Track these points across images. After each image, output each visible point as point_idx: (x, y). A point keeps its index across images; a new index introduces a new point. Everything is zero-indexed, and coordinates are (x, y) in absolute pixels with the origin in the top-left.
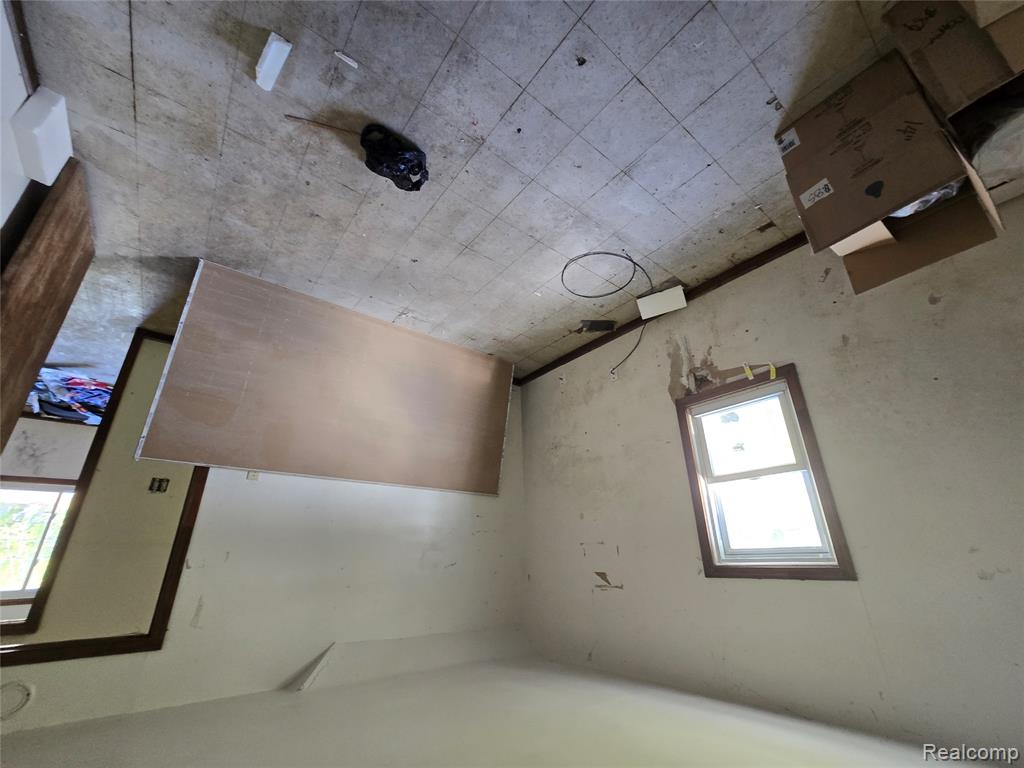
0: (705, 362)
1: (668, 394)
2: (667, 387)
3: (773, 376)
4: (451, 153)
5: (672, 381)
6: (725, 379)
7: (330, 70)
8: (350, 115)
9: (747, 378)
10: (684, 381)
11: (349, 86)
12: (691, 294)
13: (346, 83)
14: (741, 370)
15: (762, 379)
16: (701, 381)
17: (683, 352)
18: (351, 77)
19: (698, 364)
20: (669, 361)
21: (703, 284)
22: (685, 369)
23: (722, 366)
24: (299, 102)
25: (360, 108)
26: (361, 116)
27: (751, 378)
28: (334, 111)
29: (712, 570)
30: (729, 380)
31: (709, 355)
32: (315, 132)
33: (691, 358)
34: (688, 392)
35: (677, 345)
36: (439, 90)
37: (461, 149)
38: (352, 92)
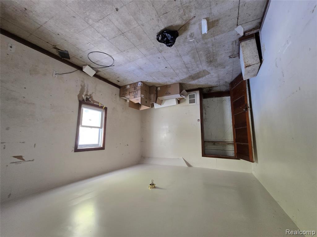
0: (91, 95)
1: (77, 97)
2: (77, 95)
3: (103, 108)
4: (161, 46)
5: (80, 94)
6: (94, 102)
7: (193, 36)
8: (183, 32)
9: (99, 106)
10: (83, 96)
11: (188, 36)
12: (95, 76)
13: (189, 37)
14: (99, 103)
15: (102, 107)
16: (87, 99)
17: (86, 88)
18: (189, 38)
19: (89, 94)
20: (81, 88)
21: (98, 76)
22: (85, 93)
23: (94, 99)
24: (194, 24)
25: (183, 35)
26: (181, 34)
27: (100, 106)
28: (187, 30)
29: (76, 150)
30: (95, 104)
31: (92, 94)
32: (186, 20)
33: (87, 91)
34: (83, 100)
35: (85, 85)
36: (175, 51)
37: (160, 48)
38: (186, 37)
